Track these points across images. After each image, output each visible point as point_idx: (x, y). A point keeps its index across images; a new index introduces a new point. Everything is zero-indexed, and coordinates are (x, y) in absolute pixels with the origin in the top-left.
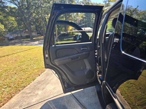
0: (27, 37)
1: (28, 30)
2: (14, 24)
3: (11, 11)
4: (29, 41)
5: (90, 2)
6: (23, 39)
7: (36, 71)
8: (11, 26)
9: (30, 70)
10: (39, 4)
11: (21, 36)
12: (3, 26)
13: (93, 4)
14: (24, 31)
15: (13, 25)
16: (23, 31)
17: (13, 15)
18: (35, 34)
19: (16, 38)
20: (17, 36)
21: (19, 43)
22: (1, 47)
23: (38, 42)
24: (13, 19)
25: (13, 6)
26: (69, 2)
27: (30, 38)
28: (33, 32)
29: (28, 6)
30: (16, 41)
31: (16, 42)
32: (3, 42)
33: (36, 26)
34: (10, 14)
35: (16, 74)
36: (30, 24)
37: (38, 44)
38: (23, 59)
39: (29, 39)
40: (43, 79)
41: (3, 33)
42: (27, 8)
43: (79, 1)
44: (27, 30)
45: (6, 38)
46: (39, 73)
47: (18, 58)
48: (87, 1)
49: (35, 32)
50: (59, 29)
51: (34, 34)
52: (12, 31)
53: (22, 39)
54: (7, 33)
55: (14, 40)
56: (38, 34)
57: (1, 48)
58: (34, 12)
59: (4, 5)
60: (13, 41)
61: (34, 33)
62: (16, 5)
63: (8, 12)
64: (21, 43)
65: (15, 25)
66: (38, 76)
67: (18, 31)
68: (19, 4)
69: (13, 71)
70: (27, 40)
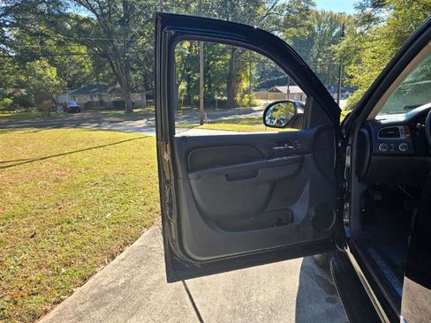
0: (118, 105)
1: (121, 85)
2: (86, 66)
3: (78, 29)
4: (120, 116)
5: (311, 8)
6: (106, 109)
7: (107, 232)
8: (76, 71)
9: (88, 226)
10: (156, 9)
11: (101, 102)
12: (54, 70)
13: (320, 13)
14: (110, 89)
15: (83, 70)
16: (106, 87)
17: (82, 39)
18: (140, 99)
19: (88, 106)
20: (89, 100)
21: (92, 123)
22: (35, 132)
23: (146, 120)
24: (83, 50)
25: (84, 13)
26: (245, 6)
27: (124, 110)
28: (134, 92)
29: (127, 15)
30: (87, 115)
31: (85, 117)
32: (49, 115)
33: (145, 76)
34: (75, 35)
35: (32, 236)
36: (128, 68)
37: (144, 127)
38: (82, 178)
39: (122, 112)
40: (122, 281)
41: (51, 90)
42: (123, 22)
43: (279, 4)
44: (118, 86)
45: (61, 104)
46: (115, 248)
47: (68, 170)
48: (303, 3)
49: (139, 92)
50: (209, 86)
51: (137, 97)
52: (79, 84)
53: (102, 110)
54: (64, 93)
55: (80, 111)
56: (148, 97)
57: (34, 134)
58: (141, 34)
59: (59, 11)
60: (76, 115)
61: (137, 94)
62: (94, 11)
63: (69, 31)
64: (98, 122)
65: (88, 71)
66: (104, 263)
67: (95, 87)
68: (101, 8)
69: (29, 224)
70: (115, 115)
